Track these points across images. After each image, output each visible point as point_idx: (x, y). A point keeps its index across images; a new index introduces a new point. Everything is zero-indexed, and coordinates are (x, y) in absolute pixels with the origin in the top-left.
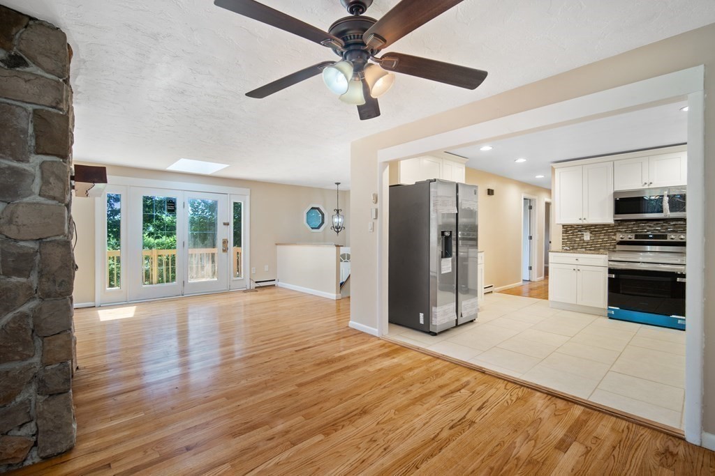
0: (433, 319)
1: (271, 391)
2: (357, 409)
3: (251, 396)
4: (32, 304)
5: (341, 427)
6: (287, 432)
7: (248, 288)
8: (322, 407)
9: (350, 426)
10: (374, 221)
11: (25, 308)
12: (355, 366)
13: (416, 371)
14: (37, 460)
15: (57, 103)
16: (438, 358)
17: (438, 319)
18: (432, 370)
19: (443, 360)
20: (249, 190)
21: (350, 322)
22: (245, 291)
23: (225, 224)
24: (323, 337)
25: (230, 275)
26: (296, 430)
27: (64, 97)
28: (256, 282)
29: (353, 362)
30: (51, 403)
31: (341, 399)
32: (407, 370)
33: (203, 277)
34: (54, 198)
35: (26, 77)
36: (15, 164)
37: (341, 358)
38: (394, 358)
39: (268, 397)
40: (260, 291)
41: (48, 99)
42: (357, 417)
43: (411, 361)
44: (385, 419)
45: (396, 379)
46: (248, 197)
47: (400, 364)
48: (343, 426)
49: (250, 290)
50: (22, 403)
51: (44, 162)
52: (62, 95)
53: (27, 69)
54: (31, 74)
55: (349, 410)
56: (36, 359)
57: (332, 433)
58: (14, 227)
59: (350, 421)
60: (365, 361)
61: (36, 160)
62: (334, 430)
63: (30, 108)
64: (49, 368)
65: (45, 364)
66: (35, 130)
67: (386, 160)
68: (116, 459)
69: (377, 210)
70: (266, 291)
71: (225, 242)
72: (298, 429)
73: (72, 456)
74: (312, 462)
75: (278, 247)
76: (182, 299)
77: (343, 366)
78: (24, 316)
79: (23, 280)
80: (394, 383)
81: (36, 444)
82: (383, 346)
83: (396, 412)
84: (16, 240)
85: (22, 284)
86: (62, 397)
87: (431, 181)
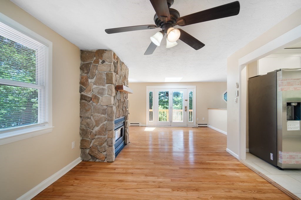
0: (279, 159)
1: (169, 166)
2: (195, 187)
3: (162, 165)
4: (106, 122)
5: (181, 190)
6: (161, 182)
7: (195, 126)
8: (181, 180)
9: (185, 192)
10: (237, 97)
11: (105, 123)
12: (212, 169)
13: (245, 184)
14: (106, 162)
15: (110, 70)
16: (270, 183)
17: (283, 160)
18: (258, 188)
19: (273, 185)
20: (196, 86)
21: (227, 149)
22: (193, 128)
23: (186, 100)
24: (209, 152)
25: (188, 120)
26: (164, 183)
27: (112, 68)
28: (199, 124)
29: (212, 167)
30: (109, 148)
31: (192, 180)
32: (241, 181)
33: (178, 120)
34: (110, 95)
35: (105, 65)
36: (103, 87)
37: (209, 164)
38: (238, 173)
39: (167, 168)
40: (199, 128)
41: (109, 70)
42: (192, 190)
43: (247, 178)
44: (203, 198)
45: (228, 183)
46: (195, 89)
47: (239, 177)
48: (182, 191)
49: (196, 127)
50: (104, 146)
51: (108, 86)
52: (111, 68)
53: (105, 63)
54: (106, 64)
55: (191, 186)
56: (106, 136)
57: (176, 191)
58: (102, 103)
59: (187, 190)
60: (219, 169)
61: (107, 85)
62: (177, 190)
63: (106, 72)
64: (109, 139)
65: (108, 138)
66: (106, 78)
67: (243, 64)
68: (118, 168)
69: (238, 92)
70: (202, 129)
71: (186, 107)
72: (165, 183)
73: (112, 163)
74: (159, 197)
75: (209, 110)
76: (171, 127)
77: (206, 167)
78: (104, 125)
79: (104, 116)
80: (225, 184)
81: (106, 158)
82: (238, 165)
83: (213, 198)
84: (103, 106)
85: (104, 117)
86: (111, 147)
87: (277, 71)
